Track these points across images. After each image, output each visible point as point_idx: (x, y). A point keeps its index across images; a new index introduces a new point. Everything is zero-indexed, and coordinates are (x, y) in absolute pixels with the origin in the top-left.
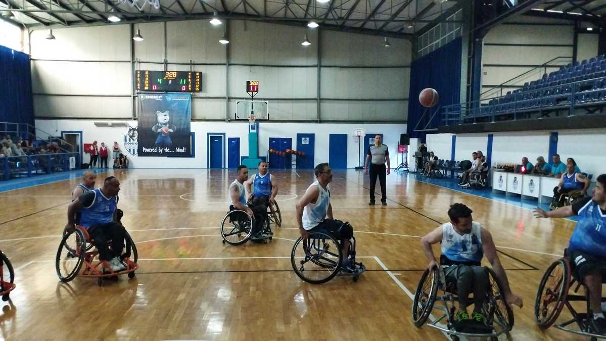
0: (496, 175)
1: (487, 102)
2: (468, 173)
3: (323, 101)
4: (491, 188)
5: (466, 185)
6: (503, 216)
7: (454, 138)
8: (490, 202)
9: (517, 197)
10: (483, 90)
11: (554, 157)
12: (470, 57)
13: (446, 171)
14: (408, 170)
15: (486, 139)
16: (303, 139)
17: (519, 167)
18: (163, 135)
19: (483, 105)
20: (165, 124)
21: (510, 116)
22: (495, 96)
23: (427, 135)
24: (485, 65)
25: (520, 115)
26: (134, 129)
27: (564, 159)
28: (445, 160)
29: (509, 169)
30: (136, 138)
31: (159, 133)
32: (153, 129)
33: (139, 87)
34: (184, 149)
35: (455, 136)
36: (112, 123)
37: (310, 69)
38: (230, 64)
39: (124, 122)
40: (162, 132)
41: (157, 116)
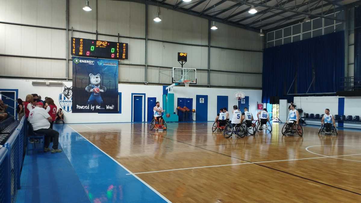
3: (211, 71)
16: (200, 99)
18: (95, 94)
20: (97, 85)
26: (69, 89)
30: (70, 96)
31: (91, 93)
32: (86, 89)
33: (74, 53)
34: (113, 106)
35: (344, 98)
36: (50, 83)
37: (203, 47)
38: (149, 39)
39: (60, 82)
40: (94, 92)
41: (90, 78)
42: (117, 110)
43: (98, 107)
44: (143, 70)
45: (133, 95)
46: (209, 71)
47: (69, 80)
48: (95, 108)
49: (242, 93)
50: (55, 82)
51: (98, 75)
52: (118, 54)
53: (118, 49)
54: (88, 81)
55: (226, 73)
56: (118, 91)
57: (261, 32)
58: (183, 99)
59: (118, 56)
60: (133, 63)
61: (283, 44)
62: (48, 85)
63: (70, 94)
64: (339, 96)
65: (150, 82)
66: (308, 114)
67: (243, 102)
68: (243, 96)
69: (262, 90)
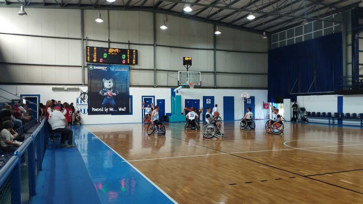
7: (340, 98)
10: (360, 67)
16: (207, 100)
18: (108, 97)
20: (110, 89)
23: (297, 96)
26: (85, 93)
30: (86, 100)
31: (105, 96)
32: (100, 92)
33: (89, 60)
34: (125, 108)
35: (342, 97)
36: (68, 88)
37: (209, 51)
38: (157, 45)
39: (77, 87)
40: (107, 95)
41: (103, 83)
42: (128, 112)
43: (111, 109)
44: (152, 74)
45: (144, 98)
46: (215, 73)
47: (84, 85)
48: (109, 110)
49: (247, 94)
50: (72, 87)
51: (111, 80)
52: (128, 60)
53: (128, 56)
54: (101, 85)
55: (232, 74)
56: (129, 94)
57: (264, 34)
58: (190, 100)
59: (128, 62)
60: (142, 68)
61: (286, 45)
62: (66, 91)
63: (85, 98)
64: (338, 94)
65: (159, 85)
66: (310, 112)
67: (249, 102)
68: (248, 97)
69: (267, 90)
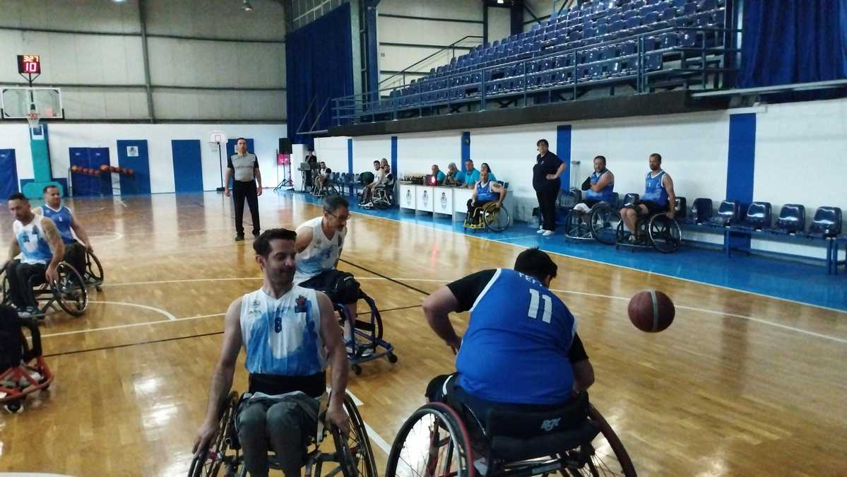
0: (403, 189)
1: (387, 93)
2: (370, 189)
3: (155, 89)
4: (398, 206)
5: (368, 205)
6: (413, 241)
7: (350, 142)
8: (398, 224)
9: (428, 215)
10: (382, 77)
11: (467, 163)
12: (362, 31)
13: (343, 187)
14: (293, 190)
15: (389, 142)
16: (129, 148)
17: (428, 177)
19: (383, 97)
21: (415, 112)
22: (397, 85)
23: (315, 139)
24: (381, 44)
25: (426, 111)
27: (478, 166)
28: (341, 173)
29: (418, 181)
35: (352, 140)
37: (127, 38)
46: (149, 88)
49: (222, 133)
58: (84, 151)
69: (286, 125)
